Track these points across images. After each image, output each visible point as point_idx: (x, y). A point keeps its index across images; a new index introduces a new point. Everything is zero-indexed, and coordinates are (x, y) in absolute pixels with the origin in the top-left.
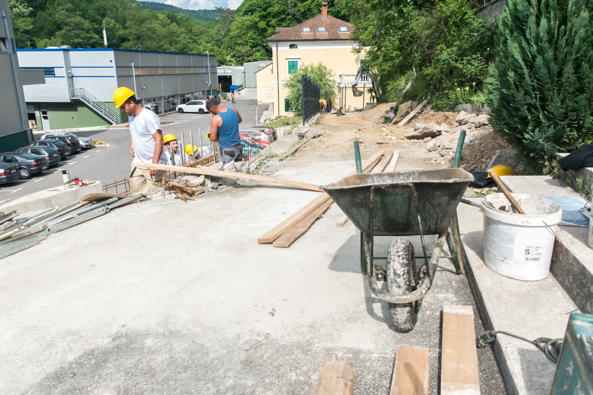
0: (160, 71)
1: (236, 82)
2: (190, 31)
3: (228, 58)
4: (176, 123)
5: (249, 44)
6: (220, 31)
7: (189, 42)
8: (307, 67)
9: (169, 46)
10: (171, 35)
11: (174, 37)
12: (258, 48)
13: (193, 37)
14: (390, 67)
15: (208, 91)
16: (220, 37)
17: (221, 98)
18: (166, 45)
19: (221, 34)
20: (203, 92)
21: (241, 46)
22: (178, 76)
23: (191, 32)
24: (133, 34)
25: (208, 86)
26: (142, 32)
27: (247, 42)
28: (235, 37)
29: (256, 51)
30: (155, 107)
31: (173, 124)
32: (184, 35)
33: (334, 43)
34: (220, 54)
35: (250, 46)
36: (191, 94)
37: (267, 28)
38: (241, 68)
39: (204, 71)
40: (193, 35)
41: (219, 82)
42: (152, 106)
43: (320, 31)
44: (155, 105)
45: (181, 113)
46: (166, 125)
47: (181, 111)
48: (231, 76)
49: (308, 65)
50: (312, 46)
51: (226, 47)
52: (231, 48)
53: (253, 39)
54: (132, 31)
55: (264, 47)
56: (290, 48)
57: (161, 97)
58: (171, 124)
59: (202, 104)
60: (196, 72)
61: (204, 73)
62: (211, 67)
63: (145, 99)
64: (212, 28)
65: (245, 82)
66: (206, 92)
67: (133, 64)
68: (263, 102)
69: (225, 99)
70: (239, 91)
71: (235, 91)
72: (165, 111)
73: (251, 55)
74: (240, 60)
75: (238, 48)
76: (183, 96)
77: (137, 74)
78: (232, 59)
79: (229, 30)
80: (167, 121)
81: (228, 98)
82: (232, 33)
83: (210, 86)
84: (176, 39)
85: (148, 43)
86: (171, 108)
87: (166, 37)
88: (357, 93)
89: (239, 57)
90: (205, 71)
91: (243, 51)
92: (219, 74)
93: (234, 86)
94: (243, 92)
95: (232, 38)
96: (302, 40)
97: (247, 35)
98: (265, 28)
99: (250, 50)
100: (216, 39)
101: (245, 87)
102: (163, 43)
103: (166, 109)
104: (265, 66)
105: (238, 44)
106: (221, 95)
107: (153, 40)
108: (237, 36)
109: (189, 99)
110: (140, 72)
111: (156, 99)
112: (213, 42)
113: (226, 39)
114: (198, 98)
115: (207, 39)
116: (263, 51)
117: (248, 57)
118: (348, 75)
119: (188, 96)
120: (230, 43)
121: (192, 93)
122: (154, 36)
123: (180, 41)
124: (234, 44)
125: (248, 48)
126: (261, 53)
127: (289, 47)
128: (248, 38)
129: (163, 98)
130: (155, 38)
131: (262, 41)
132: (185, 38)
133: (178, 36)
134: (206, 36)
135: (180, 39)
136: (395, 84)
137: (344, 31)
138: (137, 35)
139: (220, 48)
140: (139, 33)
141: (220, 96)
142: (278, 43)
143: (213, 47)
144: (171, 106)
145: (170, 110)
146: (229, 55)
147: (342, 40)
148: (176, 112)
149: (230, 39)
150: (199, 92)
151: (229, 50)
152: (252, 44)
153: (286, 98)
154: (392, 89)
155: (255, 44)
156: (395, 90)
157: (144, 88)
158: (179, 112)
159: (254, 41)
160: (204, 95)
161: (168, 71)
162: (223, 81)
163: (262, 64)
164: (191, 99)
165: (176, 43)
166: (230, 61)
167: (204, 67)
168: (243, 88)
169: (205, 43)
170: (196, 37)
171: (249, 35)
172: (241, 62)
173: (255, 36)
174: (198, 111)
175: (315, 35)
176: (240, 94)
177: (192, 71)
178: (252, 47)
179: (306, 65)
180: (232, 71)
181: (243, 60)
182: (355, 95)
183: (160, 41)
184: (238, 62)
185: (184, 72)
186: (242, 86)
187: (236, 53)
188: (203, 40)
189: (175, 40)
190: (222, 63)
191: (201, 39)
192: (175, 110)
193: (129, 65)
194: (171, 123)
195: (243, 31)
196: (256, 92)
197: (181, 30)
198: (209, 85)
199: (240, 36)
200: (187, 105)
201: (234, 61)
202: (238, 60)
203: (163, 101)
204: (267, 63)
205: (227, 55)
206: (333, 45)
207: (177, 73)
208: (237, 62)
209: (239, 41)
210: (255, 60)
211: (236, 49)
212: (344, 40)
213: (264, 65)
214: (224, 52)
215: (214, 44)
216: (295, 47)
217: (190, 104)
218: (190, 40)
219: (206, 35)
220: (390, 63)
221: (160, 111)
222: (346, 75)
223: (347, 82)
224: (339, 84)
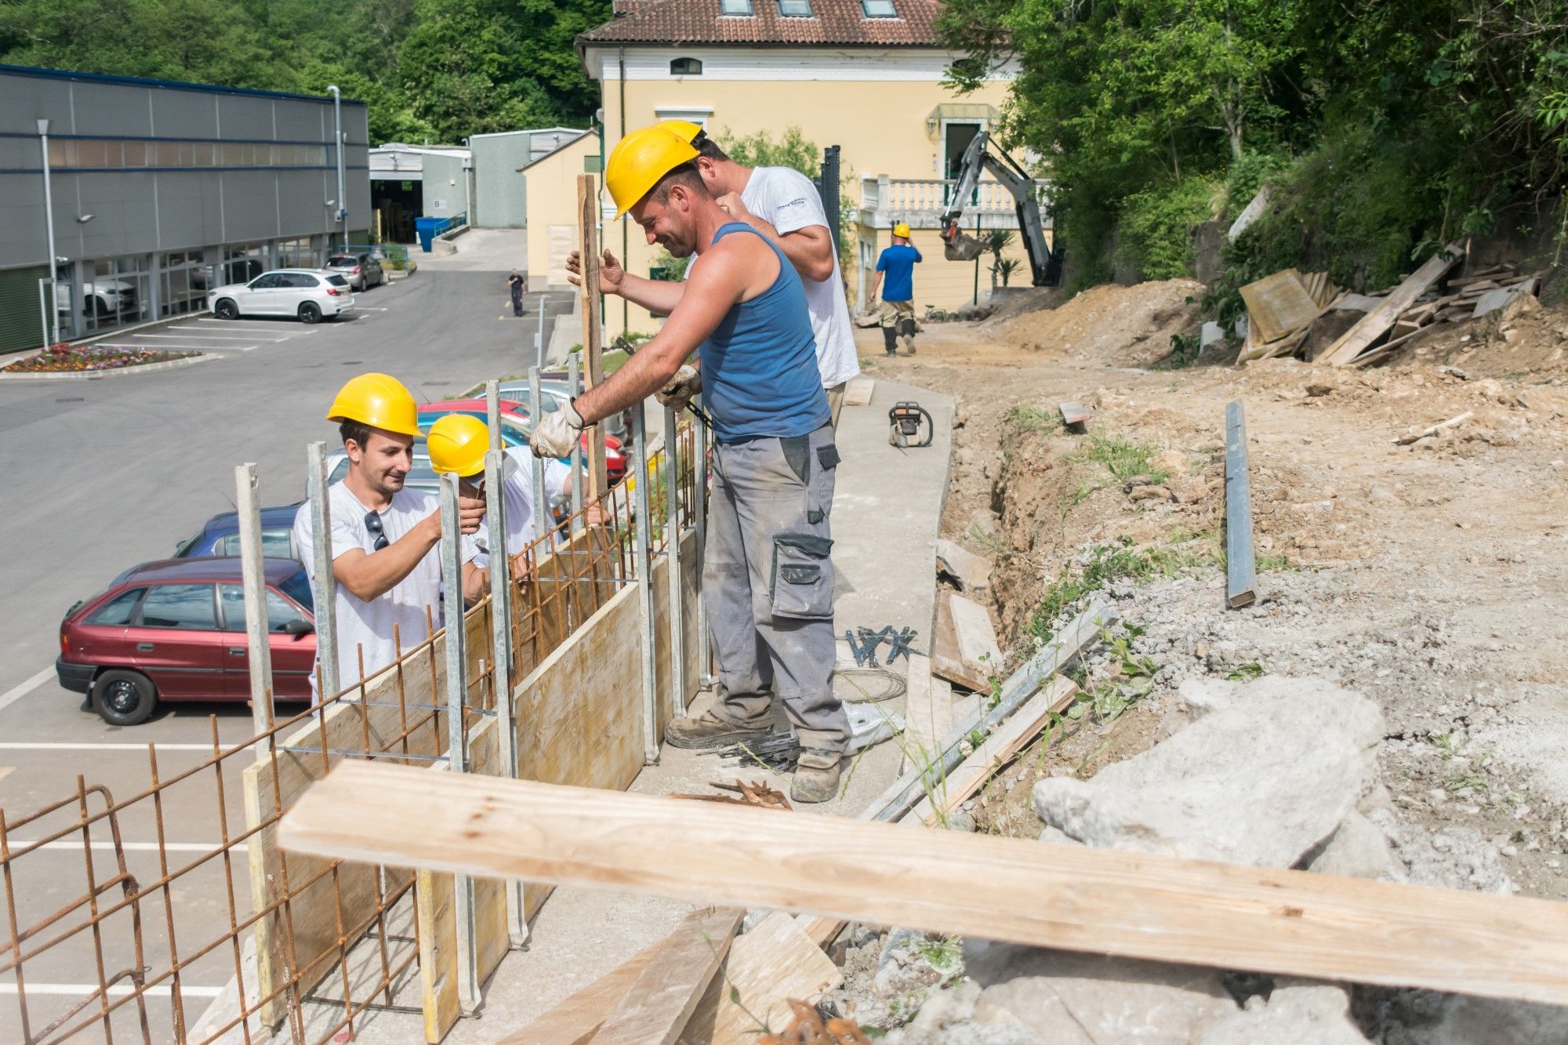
0: (150, 156)
1: (437, 204)
2: (262, 18)
3: (406, 117)
4: (209, 356)
5: (485, 67)
6: (374, 20)
7: (257, 58)
8: (743, 147)
9: (181, 68)
10: (189, 27)
11: (202, 36)
12: (519, 83)
13: (272, 40)
14: (1143, 135)
15: (333, 236)
16: (377, 41)
17: (385, 264)
18: (170, 66)
19: (378, 32)
20: (312, 238)
21: (455, 73)
22: (221, 174)
23: (265, 22)
24: (46, 24)
25: (332, 217)
26: (80, 13)
27: (478, 61)
28: (431, 43)
29: (514, 94)
30: (125, 292)
31: (198, 359)
32: (237, 30)
33: (845, 56)
34: (375, 102)
35: (490, 76)
36: (265, 248)
37: (556, 12)
38: (462, 154)
39: (320, 158)
40: (273, 32)
41: (375, 206)
42: (111, 292)
43: (787, 10)
44: (123, 286)
45: (226, 317)
46: (170, 364)
47: (227, 309)
48: (417, 185)
49: (749, 138)
50: (759, 65)
51: (398, 77)
52: (418, 81)
53: (502, 50)
54: (42, 8)
55: (541, 79)
56: (673, 72)
57: (149, 256)
58: (190, 361)
59: (312, 282)
60: (287, 163)
61: (321, 168)
62: (347, 144)
63: (87, 263)
64: (340, 13)
65: (473, 206)
66: (326, 241)
67: (43, 126)
68: (551, 281)
69: (398, 266)
70: (450, 238)
71: (437, 241)
72: (165, 311)
73: (493, 109)
74: (449, 127)
75: (442, 81)
76: (236, 255)
77: (59, 163)
78: (422, 122)
79: (410, 19)
80: (173, 347)
81: (409, 265)
82: (424, 26)
83: (343, 216)
84: (210, 42)
85: (101, 58)
86: (189, 299)
87: (170, 36)
88: (961, 249)
89: (447, 115)
90: (322, 161)
91: (465, 94)
92: (373, 176)
93: (431, 220)
94: (467, 244)
95: (422, 44)
96: (721, 44)
97: (479, 37)
98: (546, 12)
99: (490, 90)
100: (360, 47)
101: (475, 226)
102: (159, 58)
103: (170, 303)
104: (553, 149)
105: (443, 65)
106: (383, 251)
107: (121, 45)
108: (442, 39)
109: (257, 268)
110: (72, 157)
111: (129, 263)
112: (347, 61)
113: (399, 52)
114: (292, 261)
115: (324, 46)
116: (538, 93)
117: (481, 114)
118: (903, 182)
119: (254, 253)
120: (414, 64)
121: (270, 243)
122: (126, 31)
123: (224, 50)
124: (429, 66)
125: (480, 82)
126: (529, 101)
127: (668, 70)
128: (482, 48)
129: (156, 261)
130: (130, 41)
131: (536, 60)
132: (243, 41)
133: (218, 33)
134: (322, 38)
135: (226, 45)
136: (1168, 207)
137: (881, 16)
138: (58, 25)
139: (373, 80)
140: (68, 18)
141: (377, 255)
142: (627, 50)
143: (347, 77)
144: (189, 293)
145: (183, 307)
146: (410, 106)
147: (876, 46)
148: (209, 315)
149: (414, 47)
150: (297, 239)
151: (410, 89)
152: (499, 69)
153: (656, 265)
154: (1154, 227)
155: (511, 68)
156: (1170, 230)
157: (85, 218)
158: (218, 314)
159: (504, 59)
160: (319, 251)
161: (181, 156)
162: (389, 201)
163: (542, 139)
164: (265, 264)
165: (211, 57)
166: (413, 130)
167: (320, 144)
168: (467, 230)
169: (317, 62)
170: (283, 42)
171: (486, 35)
172: (454, 133)
173: (508, 41)
174: (295, 313)
175: (769, 24)
176: (454, 250)
177: (274, 157)
178: (497, 81)
179: (739, 136)
180: (424, 163)
181: (462, 125)
182: (951, 254)
183: (148, 49)
184: (443, 132)
185: (243, 163)
186: (463, 221)
187: (435, 99)
188: (311, 50)
189: (206, 49)
190: (382, 134)
191: (303, 50)
192: (205, 306)
193: (28, 129)
194: (191, 355)
195: (463, 20)
196: (526, 241)
197: (230, 12)
198: (338, 213)
199: (453, 38)
200: (253, 286)
201: (429, 128)
202: (443, 124)
203: (155, 271)
204: (561, 136)
205: (402, 107)
206: (843, 65)
207: (214, 163)
208: (438, 133)
209: (450, 57)
210: (510, 128)
211: (435, 86)
212: (884, 46)
213: (551, 146)
214: (390, 95)
215: (352, 66)
216: (692, 68)
217: (266, 286)
218: (261, 51)
219: (321, 33)
220: (1144, 122)
221: (143, 309)
222: (894, 182)
223: (897, 206)
224: (868, 213)
